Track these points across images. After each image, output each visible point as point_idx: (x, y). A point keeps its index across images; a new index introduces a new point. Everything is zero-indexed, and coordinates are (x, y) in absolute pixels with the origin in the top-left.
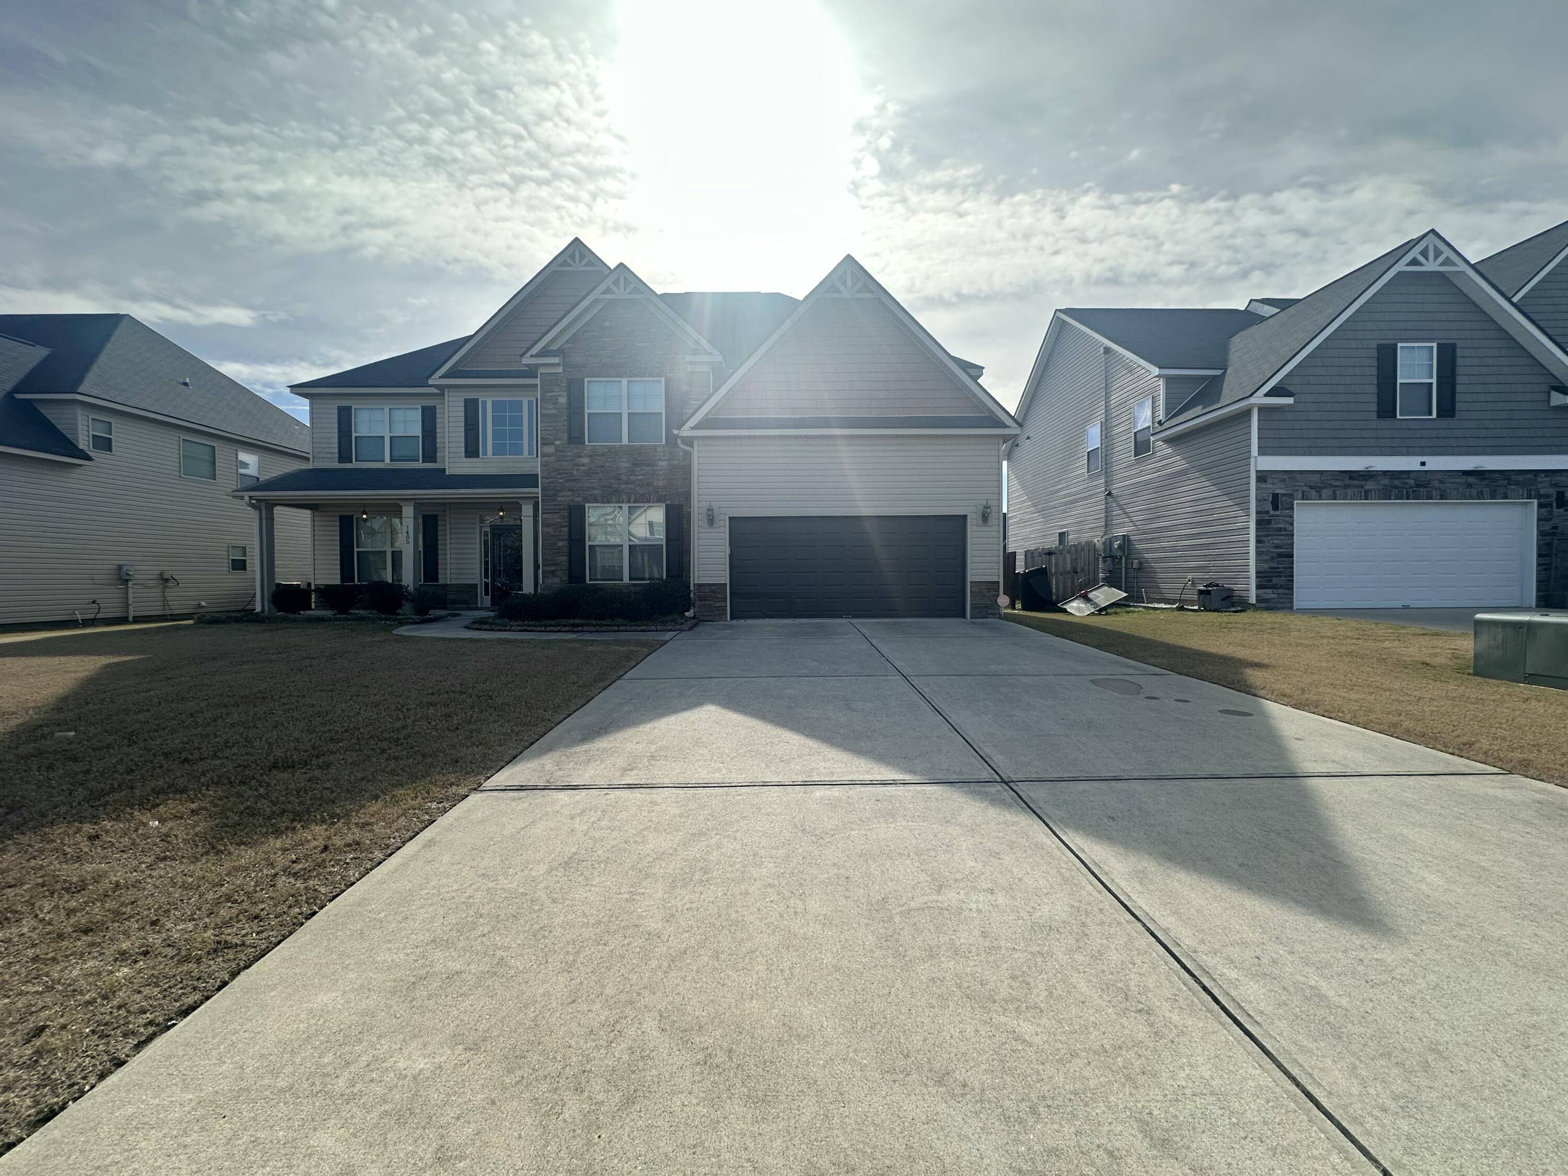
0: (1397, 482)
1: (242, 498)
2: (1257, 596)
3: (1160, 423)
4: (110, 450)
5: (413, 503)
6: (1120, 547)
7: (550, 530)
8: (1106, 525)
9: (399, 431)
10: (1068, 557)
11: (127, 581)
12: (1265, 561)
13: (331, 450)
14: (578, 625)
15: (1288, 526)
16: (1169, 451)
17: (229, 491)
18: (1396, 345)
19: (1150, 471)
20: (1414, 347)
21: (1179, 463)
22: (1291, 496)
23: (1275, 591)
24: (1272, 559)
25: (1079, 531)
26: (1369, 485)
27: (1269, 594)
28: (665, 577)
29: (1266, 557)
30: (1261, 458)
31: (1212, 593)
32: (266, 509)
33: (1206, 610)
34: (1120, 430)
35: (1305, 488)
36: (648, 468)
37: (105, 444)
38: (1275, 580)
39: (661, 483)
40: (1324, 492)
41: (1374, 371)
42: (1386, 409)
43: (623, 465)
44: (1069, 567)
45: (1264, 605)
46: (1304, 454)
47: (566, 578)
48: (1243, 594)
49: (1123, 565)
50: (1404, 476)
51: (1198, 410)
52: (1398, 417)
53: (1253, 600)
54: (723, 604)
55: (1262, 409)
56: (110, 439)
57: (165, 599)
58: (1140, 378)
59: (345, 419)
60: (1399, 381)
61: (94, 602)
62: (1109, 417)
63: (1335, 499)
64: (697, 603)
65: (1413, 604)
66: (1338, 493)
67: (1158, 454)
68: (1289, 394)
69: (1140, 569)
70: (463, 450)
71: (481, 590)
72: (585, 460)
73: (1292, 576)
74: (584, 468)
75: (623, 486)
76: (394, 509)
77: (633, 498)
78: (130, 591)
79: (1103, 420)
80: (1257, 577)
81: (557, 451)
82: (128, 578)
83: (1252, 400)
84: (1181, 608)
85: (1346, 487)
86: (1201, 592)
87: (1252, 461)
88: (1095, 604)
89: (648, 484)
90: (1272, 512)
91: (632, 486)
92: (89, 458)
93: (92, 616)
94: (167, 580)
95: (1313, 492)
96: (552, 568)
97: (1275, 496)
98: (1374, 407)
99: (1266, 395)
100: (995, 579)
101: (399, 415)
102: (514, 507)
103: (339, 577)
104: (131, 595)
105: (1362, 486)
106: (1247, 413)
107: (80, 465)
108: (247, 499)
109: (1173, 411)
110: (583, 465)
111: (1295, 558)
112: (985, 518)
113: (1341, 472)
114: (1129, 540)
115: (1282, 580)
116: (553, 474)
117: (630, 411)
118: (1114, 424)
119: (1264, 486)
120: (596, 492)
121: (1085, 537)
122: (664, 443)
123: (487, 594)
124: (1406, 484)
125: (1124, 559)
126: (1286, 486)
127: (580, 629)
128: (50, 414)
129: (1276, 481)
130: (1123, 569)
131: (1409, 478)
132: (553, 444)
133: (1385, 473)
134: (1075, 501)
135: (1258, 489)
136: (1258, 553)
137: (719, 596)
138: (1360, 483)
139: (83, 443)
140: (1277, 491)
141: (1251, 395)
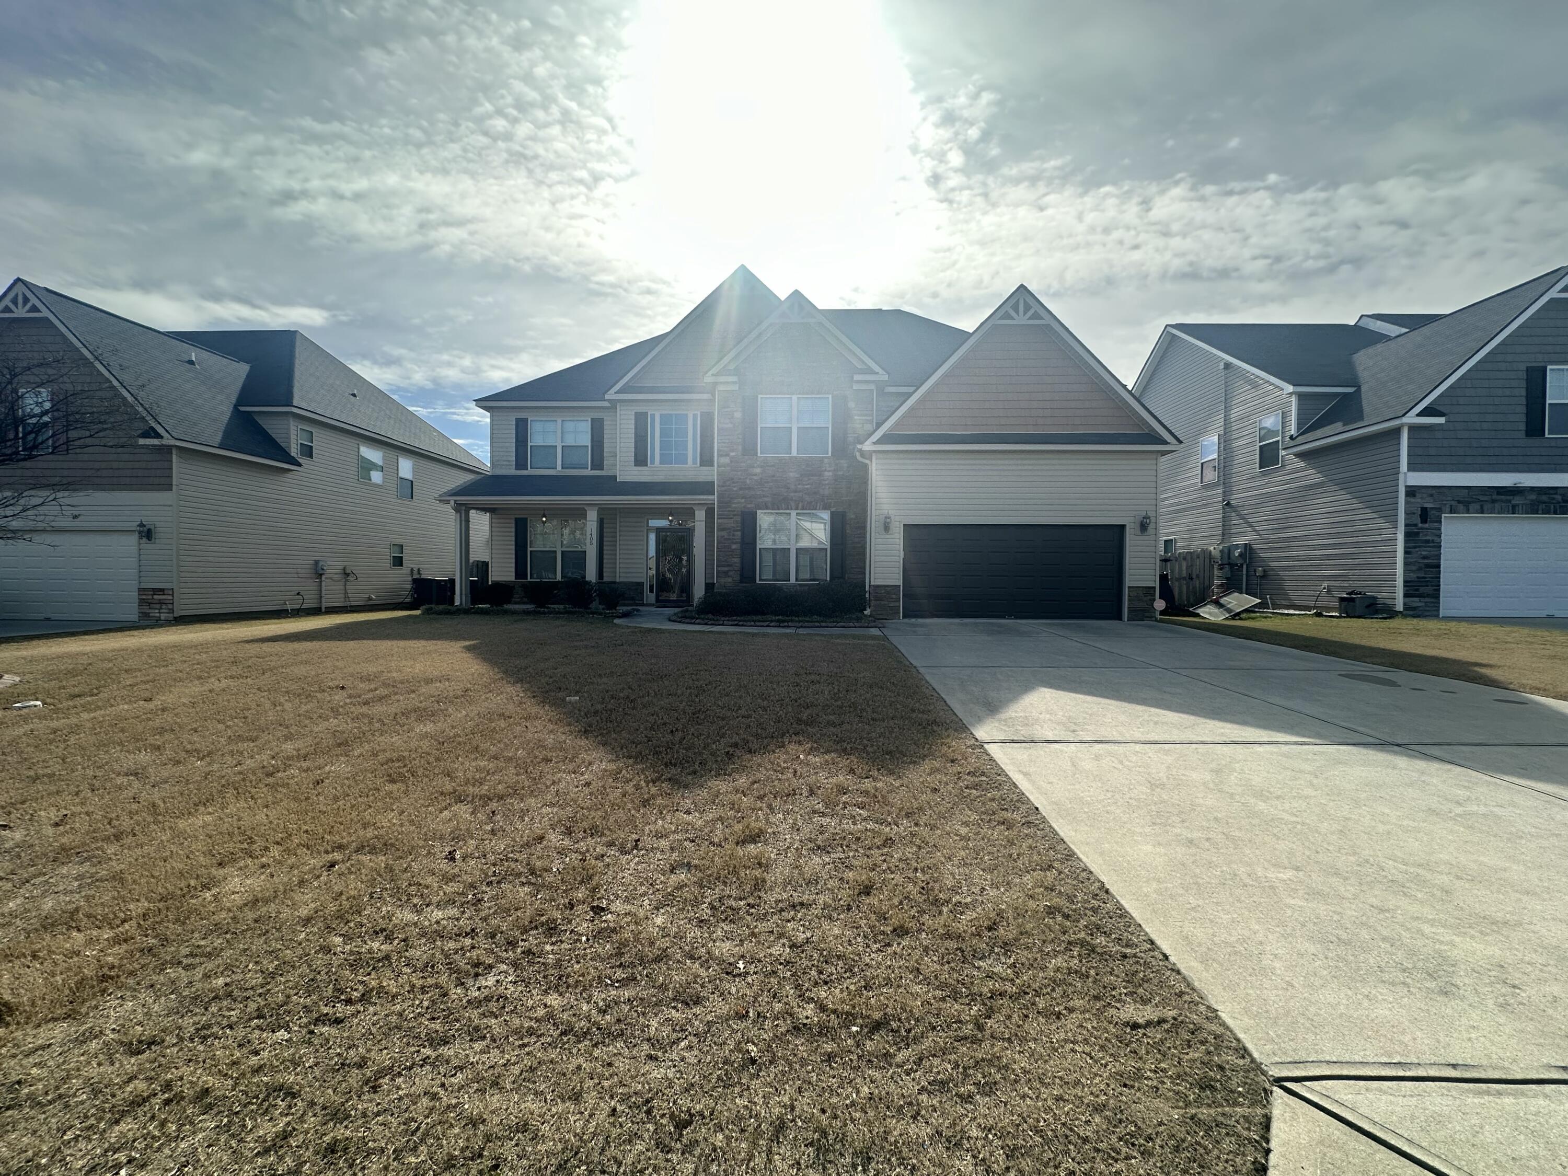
0: (1544, 498)
1: (448, 502)
2: (1405, 604)
3: (1291, 437)
4: (311, 456)
5: (597, 508)
6: (1241, 555)
7: (724, 533)
8: (1223, 534)
9: (570, 441)
10: (1184, 564)
11: (321, 575)
12: (1412, 571)
13: (510, 459)
14: (783, 621)
15: (1436, 539)
16: (1302, 464)
17: (436, 496)
18: (1546, 368)
19: (1276, 483)
20: (1563, 370)
21: (1313, 476)
22: (1440, 510)
23: (1422, 600)
24: (1420, 569)
25: (1190, 539)
26: (1517, 500)
27: (1416, 602)
28: (828, 579)
29: (1414, 568)
30: (1410, 474)
31: (1357, 601)
32: (463, 510)
33: (1348, 616)
34: (1242, 443)
35: (1453, 503)
36: (815, 478)
37: (308, 451)
38: (1422, 590)
39: (827, 492)
40: (1471, 507)
41: (1523, 392)
42: (1535, 428)
43: (791, 474)
44: (1184, 574)
45: (1411, 612)
46: (1452, 471)
47: (738, 578)
48: (1388, 602)
49: (1244, 572)
50: (1552, 492)
51: (1338, 426)
52: (1547, 435)
53: (1400, 607)
54: (897, 604)
55: (1413, 428)
56: (311, 447)
57: (346, 593)
58: (1266, 394)
59: (522, 428)
60: (1548, 401)
61: (298, 594)
62: (1228, 430)
63: (1482, 513)
64: (873, 603)
65: (1558, 614)
66: (1485, 508)
67: (1288, 467)
68: (1441, 414)
69: (1265, 576)
70: (633, 459)
71: (646, 588)
72: (758, 470)
73: (1439, 586)
74: (755, 478)
75: (792, 494)
76: (579, 513)
77: (800, 505)
78: (324, 584)
79: (1222, 433)
80: (1405, 586)
81: (731, 462)
82: (321, 572)
83: (1405, 420)
84: (1319, 615)
85: (1494, 501)
86: (1342, 599)
87: (1401, 477)
88: (1229, 610)
89: (815, 493)
90: (1420, 525)
91: (800, 494)
92: (300, 465)
93: (298, 607)
94: (348, 575)
95: (1461, 507)
96: (726, 569)
97: (1424, 511)
98: (1523, 427)
99: (1418, 415)
100: (1151, 584)
101: (570, 426)
102: (689, 512)
103: (514, 574)
104: (324, 588)
105: (1510, 501)
106: (1397, 431)
107: (292, 470)
108: (452, 503)
109: (1307, 426)
110: (755, 475)
111: (1442, 569)
112: (1144, 527)
113: (1489, 487)
114: (1251, 549)
115: (1429, 590)
116: (728, 483)
117: (800, 425)
118: (1234, 437)
119: (1412, 500)
120: (766, 499)
121: (1197, 546)
122: (830, 454)
123: (651, 591)
124: (1554, 499)
125: (1245, 566)
126: (1435, 501)
127: (786, 624)
128: (267, 424)
129: (1425, 495)
130: (1244, 577)
131: (1556, 494)
132: (727, 455)
133: (1532, 489)
134: (1184, 510)
135: (1407, 503)
136: (1406, 564)
137: (894, 596)
138: (1508, 498)
139: (294, 452)
140: (1426, 505)
141: (1404, 415)
